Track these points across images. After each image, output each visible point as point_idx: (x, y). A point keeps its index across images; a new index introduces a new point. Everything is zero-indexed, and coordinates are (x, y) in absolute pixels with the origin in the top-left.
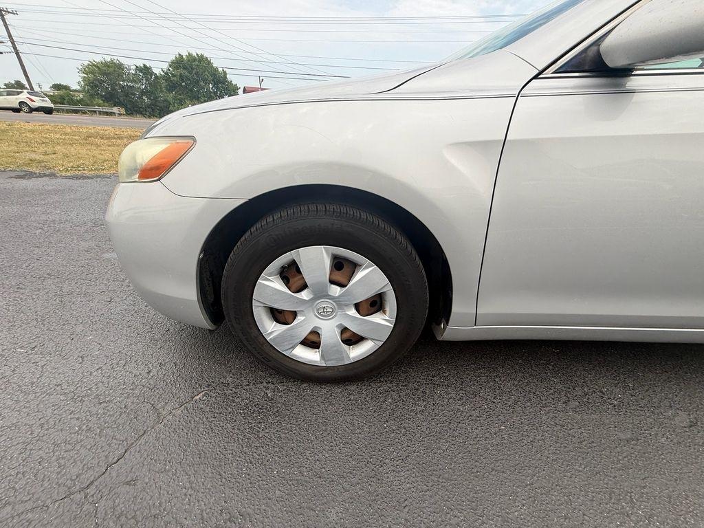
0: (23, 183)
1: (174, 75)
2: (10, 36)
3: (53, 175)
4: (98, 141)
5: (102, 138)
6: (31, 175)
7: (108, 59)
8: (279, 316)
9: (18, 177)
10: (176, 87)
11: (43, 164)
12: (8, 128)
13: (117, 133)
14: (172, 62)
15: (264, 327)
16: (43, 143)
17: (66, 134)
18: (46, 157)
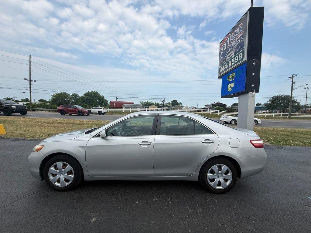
0: (14, 143)
1: (85, 98)
2: (30, 88)
3: (24, 140)
4: (46, 124)
5: (48, 123)
6: (18, 139)
7: (63, 92)
8: (54, 175)
9: (13, 141)
10: (84, 102)
11: (23, 135)
12: (16, 120)
13: (54, 121)
14: (85, 94)
15: (50, 177)
16: (26, 126)
17: (35, 122)
18: (25, 132)
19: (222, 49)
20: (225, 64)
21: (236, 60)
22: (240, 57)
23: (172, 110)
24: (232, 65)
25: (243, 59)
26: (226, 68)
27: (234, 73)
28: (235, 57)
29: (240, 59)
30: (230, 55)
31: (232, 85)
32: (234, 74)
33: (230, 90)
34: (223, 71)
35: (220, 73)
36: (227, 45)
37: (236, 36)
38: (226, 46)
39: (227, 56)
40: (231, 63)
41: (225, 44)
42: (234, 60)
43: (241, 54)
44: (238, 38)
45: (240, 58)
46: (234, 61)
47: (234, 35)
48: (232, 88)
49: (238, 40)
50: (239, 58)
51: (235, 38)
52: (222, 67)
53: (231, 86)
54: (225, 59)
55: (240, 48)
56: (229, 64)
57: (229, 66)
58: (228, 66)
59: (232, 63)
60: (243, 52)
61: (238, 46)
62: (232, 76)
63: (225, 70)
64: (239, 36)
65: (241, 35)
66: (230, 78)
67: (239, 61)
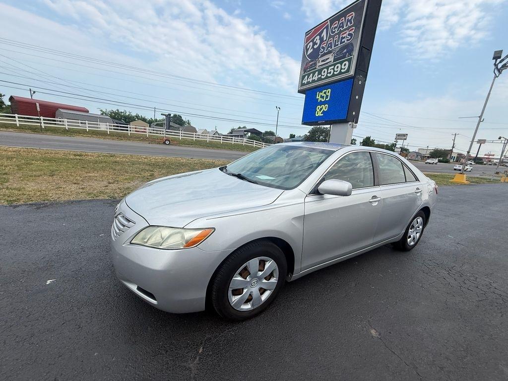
19: (311, 44)
20: (315, 72)
21: (336, 69)
22: (343, 67)
23: (182, 133)
24: (327, 77)
25: (348, 71)
26: (316, 78)
27: (330, 90)
28: (334, 65)
29: (343, 71)
30: (327, 59)
31: (325, 108)
32: (329, 92)
33: (319, 113)
34: (308, 83)
35: (303, 85)
36: (322, 40)
37: (341, 31)
38: (318, 42)
39: (321, 59)
40: (326, 72)
41: (318, 37)
42: (334, 69)
43: (347, 63)
44: (344, 36)
45: (344, 69)
46: (332, 71)
47: (336, 27)
48: (323, 113)
49: (343, 38)
50: (341, 69)
51: (339, 34)
52: (309, 75)
53: (321, 109)
54: (315, 64)
55: (346, 53)
56: (323, 74)
57: (323, 77)
58: (319, 76)
59: (328, 73)
60: (350, 61)
61: (342, 49)
62: (325, 93)
63: (314, 81)
64: (346, 33)
65: (350, 32)
66: (322, 97)
67: (341, 73)
